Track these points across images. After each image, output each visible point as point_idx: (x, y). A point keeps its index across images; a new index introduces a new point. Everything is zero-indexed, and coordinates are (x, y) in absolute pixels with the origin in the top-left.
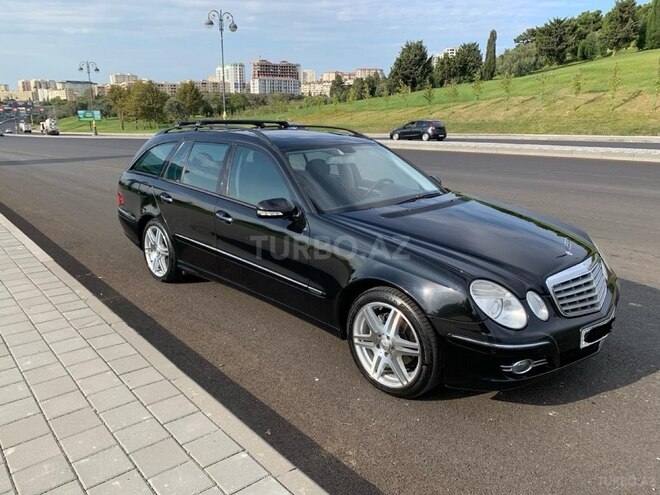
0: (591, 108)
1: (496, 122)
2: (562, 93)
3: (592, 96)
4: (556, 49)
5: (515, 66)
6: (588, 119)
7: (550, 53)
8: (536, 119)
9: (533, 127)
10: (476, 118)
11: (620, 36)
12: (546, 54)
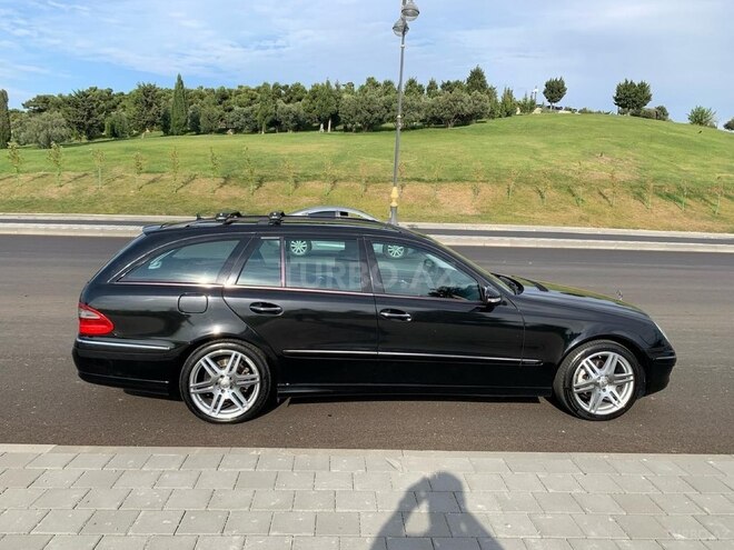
0: (155, 189)
1: (51, 200)
2: (118, 170)
3: (151, 177)
4: (86, 123)
5: (42, 136)
6: (156, 199)
7: (80, 126)
8: (100, 198)
9: (100, 206)
10: (22, 194)
11: (148, 118)
12: (75, 127)
